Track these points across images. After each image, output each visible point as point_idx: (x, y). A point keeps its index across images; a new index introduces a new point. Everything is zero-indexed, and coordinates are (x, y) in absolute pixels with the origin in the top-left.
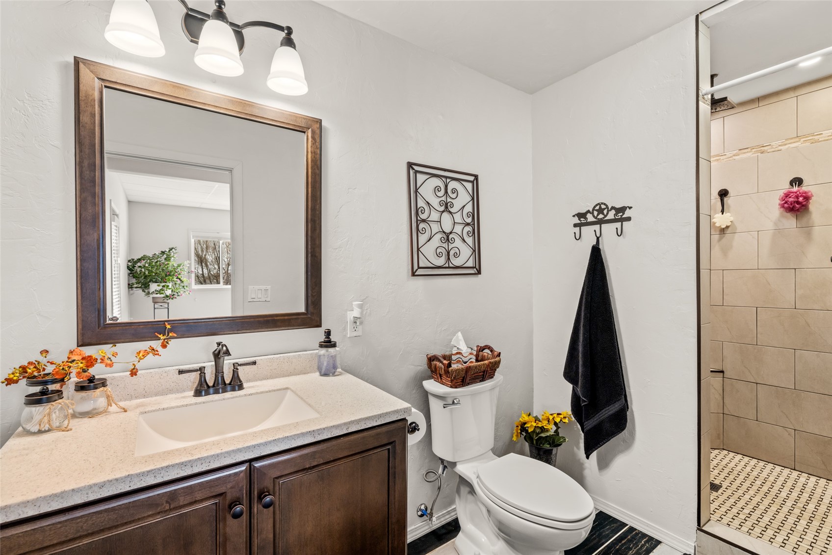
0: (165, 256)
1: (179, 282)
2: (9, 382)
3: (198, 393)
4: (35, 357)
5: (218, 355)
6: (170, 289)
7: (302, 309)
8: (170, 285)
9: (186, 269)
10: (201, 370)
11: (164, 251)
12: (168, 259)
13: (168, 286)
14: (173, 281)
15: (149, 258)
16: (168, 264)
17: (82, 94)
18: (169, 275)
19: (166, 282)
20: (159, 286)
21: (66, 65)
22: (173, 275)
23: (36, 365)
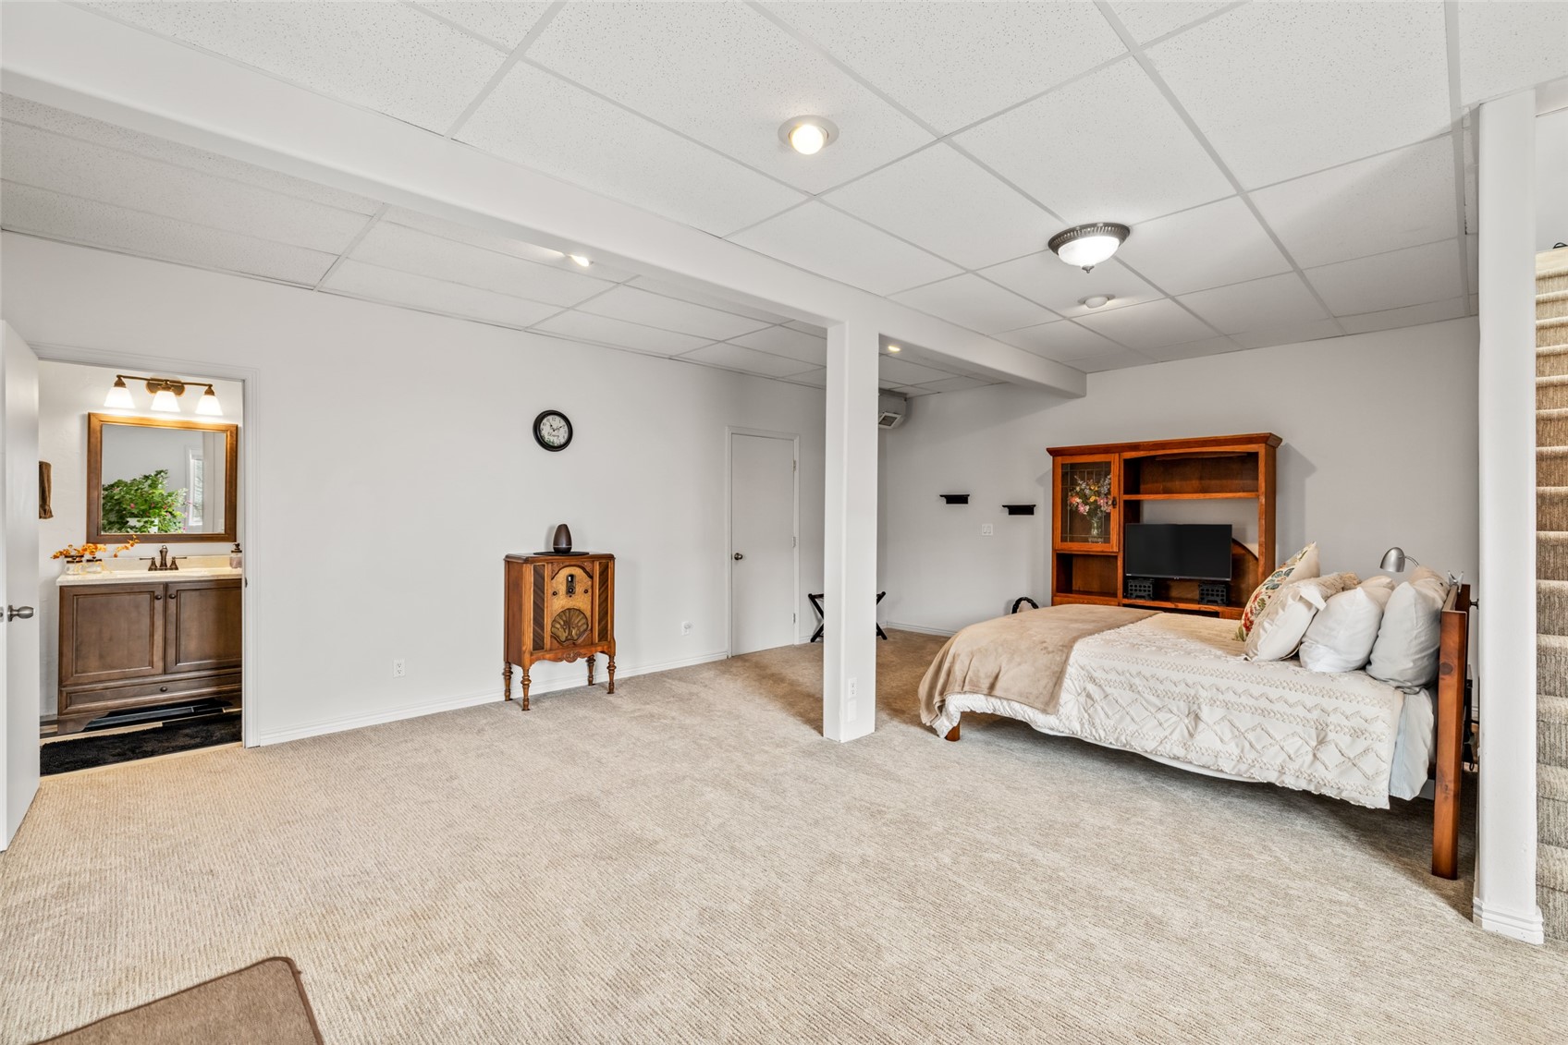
0: (149, 482)
1: (169, 516)
2: (55, 557)
3: (150, 569)
4: (66, 548)
5: (163, 553)
6: (155, 526)
7: (223, 532)
8: (156, 521)
9: (181, 500)
10: (153, 559)
11: (147, 475)
12: (154, 485)
13: (153, 522)
14: (159, 515)
15: (126, 484)
16: (153, 493)
17: (92, 426)
18: (155, 508)
19: (149, 517)
20: (139, 521)
21: (84, 416)
22: (161, 507)
23: (67, 551)
